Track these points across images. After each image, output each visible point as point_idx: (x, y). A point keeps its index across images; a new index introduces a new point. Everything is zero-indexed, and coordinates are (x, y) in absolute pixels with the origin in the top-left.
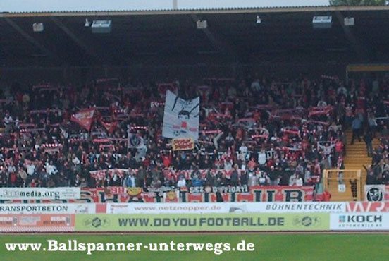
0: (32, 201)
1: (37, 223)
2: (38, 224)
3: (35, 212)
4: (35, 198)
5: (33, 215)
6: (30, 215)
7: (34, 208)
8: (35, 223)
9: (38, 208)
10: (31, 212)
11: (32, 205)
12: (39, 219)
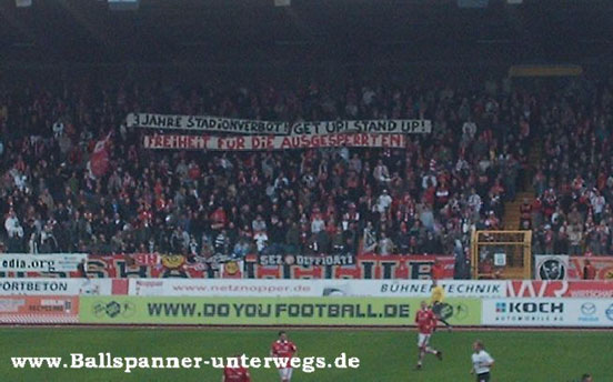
0: (11, 275)
1: (20, 308)
2: (21, 311)
3: (16, 292)
4: (16, 270)
5: (13, 297)
6: (8, 297)
7: (15, 286)
8: (16, 309)
9: (20, 287)
10: (9, 292)
11: (11, 280)
12: (22, 303)
